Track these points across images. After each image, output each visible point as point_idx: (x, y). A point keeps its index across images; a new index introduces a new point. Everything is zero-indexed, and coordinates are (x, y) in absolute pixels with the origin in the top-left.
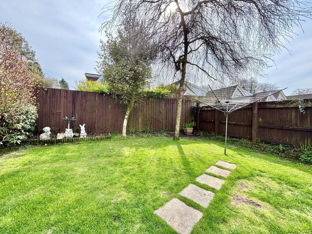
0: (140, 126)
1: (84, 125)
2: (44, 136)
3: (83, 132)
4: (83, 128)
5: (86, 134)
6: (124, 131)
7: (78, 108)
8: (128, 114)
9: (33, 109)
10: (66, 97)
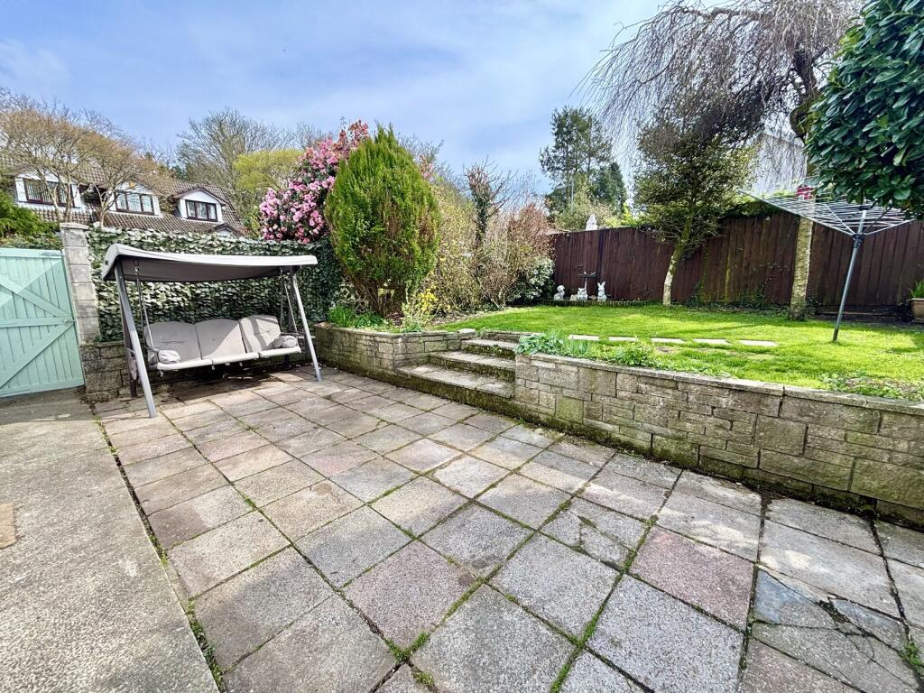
0: (726, 291)
1: (604, 284)
2: (557, 297)
3: (602, 295)
4: (601, 287)
5: (605, 297)
6: (667, 294)
7: (605, 258)
8: (674, 262)
9: (547, 263)
10: (591, 243)
